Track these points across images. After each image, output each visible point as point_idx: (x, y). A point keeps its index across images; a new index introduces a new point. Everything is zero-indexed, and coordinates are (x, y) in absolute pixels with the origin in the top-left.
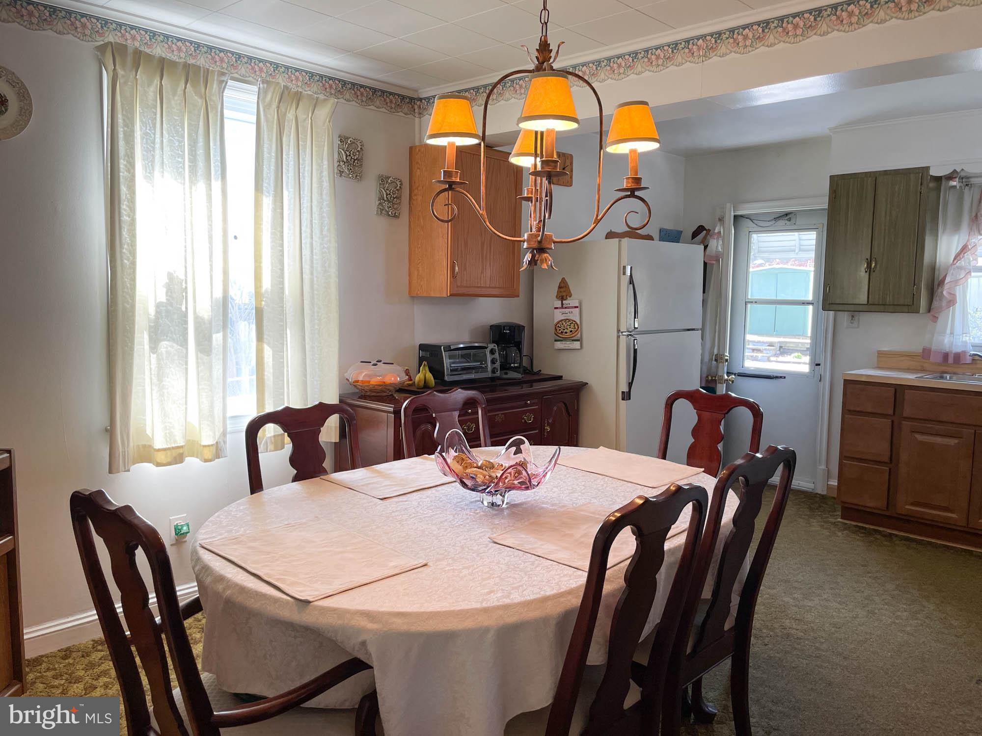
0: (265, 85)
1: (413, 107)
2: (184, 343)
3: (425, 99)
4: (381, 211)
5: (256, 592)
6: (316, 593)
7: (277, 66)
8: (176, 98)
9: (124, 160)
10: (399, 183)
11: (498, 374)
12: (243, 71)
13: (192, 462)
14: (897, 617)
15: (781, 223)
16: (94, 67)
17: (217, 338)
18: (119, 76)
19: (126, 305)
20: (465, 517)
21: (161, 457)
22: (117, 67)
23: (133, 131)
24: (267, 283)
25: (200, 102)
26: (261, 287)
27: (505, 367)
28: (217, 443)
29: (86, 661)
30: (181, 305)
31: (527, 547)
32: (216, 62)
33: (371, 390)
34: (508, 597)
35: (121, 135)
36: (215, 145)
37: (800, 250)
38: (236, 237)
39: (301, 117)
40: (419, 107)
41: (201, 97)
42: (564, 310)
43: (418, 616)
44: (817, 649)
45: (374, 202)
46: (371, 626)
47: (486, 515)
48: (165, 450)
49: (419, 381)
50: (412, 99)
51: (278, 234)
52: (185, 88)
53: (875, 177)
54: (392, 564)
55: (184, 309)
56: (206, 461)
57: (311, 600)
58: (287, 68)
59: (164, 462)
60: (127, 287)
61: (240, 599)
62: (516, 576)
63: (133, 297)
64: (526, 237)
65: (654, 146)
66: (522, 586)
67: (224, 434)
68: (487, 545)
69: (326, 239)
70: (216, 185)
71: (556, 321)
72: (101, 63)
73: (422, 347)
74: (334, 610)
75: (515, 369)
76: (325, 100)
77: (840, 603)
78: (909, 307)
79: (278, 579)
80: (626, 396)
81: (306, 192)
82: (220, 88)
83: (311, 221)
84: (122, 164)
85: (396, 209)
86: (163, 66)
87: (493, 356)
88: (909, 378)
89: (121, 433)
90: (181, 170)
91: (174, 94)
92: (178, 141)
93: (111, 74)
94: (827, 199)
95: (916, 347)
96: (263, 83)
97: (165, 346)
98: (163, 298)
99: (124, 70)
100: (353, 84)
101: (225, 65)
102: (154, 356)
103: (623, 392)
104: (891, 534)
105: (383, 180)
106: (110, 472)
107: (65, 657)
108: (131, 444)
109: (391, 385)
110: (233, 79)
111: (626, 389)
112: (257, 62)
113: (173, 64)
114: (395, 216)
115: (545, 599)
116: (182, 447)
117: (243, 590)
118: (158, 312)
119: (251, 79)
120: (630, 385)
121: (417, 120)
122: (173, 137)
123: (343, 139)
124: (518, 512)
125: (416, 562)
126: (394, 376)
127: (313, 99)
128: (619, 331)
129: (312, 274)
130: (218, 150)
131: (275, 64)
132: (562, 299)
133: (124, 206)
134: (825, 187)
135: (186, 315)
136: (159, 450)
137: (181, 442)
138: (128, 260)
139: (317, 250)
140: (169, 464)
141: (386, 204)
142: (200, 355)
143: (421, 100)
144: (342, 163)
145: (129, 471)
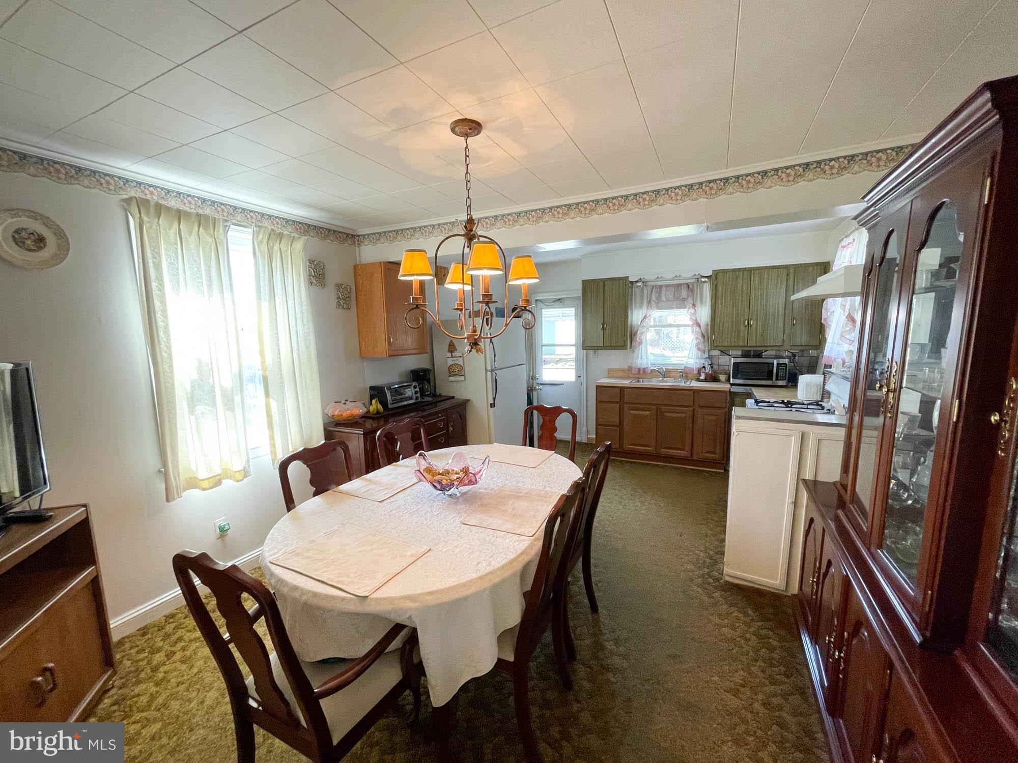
0: (258, 229)
1: (354, 241)
2: (214, 405)
3: (362, 235)
4: (339, 305)
5: (326, 595)
6: (369, 588)
7: (263, 215)
8: (192, 237)
9: (155, 282)
10: (349, 288)
11: (419, 400)
12: (239, 218)
13: (227, 483)
14: (637, 506)
15: (557, 303)
16: (120, 214)
17: (237, 399)
18: (145, 222)
19: (167, 384)
20: (438, 507)
21: (205, 484)
22: (142, 215)
23: (160, 262)
24: (269, 360)
25: (210, 240)
26: (265, 362)
27: (423, 394)
28: (244, 468)
29: (162, 633)
30: (209, 380)
31: (484, 524)
32: (218, 212)
33: (344, 420)
34: (489, 565)
35: (151, 265)
36: (224, 268)
37: (563, 316)
38: (242, 330)
39: (283, 249)
40: (358, 241)
41: (211, 237)
42: (453, 359)
43: (442, 591)
44: (606, 531)
45: (334, 302)
46: (412, 605)
47: (450, 504)
48: (207, 479)
49: (374, 409)
50: (353, 235)
51: (274, 326)
52: (199, 230)
53: (604, 281)
54: (409, 553)
55: (211, 381)
56: (238, 481)
57: (367, 595)
58: (270, 216)
59: (208, 487)
60: (167, 372)
61: (315, 602)
62: (488, 547)
63: (172, 378)
64: (466, 336)
65: (537, 280)
66: (494, 554)
67: (248, 461)
68: (460, 527)
69: (306, 327)
70: (227, 295)
71: (449, 365)
72: (126, 211)
73: (372, 388)
74: (385, 599)
75: (428, 395)
76: (299, 238)
77: (610, 503)
78: (623, 347)
79: (338, 582)
80: (493, 405)
81: (290, 297)
82: (224, 231)
83: (296, 316)
84: (154, 285)
85: (348, 304)
86: (179, 215)
87: (416, 390)
88: (626, 383)
89: (173, 474)
90: (200, 287)
91: (190, 233)
92: (197, 267)
93: (138, 220)
94: (581, 292)
95: (625, 366)
96: (256, 227)
97: (200, 409)
98: (195, 376)
99: (149, 218)
100: (315, 227)
101: (225, 214)
102: (193, 418)
103: (491, 404)
104: (622, 461)
105: (338, 286)
106: (168, 500)
107: (144, 634)
108: (181, 478)
109: (357, 415)
110: (234, 224)
111: (492, 402)
112: (249, 212)
113: (188, 214)
114: (348, 309)
115: (511, 562)
116: (220, 475)
117: (315, 595)
118: (193, 387)
119: (245, 224)
120: (494, 399)
121: (357, 248)
122: (193, 265)
123: (311, 262)
124: (468, 499)
125: (423, 550)
126: (358, 410)
127: (291, 237)
128: (486, 369)
129: (298, 350)
130: (227, 272)
131: (261, 213)
132: (451, 352)
133: (159, 315)
134: (580, 286)
135: (213, 387)
136: (203, 480)
137: (219, 472)
138: (166, 353)
139: (301, 334)
140: (212, 488)
141: (342, 302)
142: (226, 412)
143: (359, 236)
144: (311, 277)
145: (181, 497)
